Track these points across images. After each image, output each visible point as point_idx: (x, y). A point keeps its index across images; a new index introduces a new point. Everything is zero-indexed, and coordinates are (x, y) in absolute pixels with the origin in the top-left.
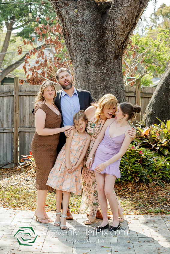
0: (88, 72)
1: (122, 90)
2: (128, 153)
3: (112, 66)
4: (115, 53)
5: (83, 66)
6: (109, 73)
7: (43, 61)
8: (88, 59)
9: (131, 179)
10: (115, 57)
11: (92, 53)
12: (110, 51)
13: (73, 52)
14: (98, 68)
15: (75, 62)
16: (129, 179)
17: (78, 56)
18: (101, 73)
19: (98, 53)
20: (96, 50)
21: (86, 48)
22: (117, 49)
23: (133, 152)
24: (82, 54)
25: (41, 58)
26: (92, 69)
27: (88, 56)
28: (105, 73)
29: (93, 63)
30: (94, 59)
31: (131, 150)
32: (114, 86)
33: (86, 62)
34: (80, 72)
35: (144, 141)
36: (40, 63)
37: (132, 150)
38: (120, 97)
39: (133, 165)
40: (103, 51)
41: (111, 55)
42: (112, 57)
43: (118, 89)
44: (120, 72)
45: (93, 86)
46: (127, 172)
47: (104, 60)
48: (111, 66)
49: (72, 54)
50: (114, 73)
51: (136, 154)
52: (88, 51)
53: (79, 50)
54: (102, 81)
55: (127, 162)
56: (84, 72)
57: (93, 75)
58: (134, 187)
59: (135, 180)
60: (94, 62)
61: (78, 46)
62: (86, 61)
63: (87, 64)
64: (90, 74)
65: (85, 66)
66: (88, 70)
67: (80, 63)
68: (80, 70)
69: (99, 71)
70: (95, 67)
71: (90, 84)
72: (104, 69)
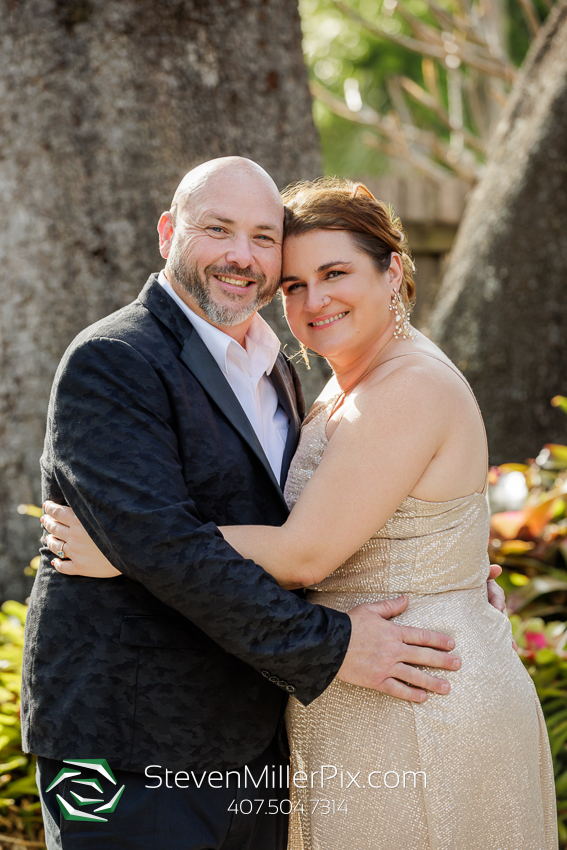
0: (78, 85)
5: (35, 43)
14: (159, 55)
18: (183, 88)
26: (113, 61)
28: (212, 93)
29: (118, 13)
33: (56, 12)
34: (11, 87)
35: (543, 586)
45: (124, 194)
48: (245, 39)
50: (269, 91)
57: (121, 112)
60: (127, 8)
62: (61, 4)
63: (68, 25)
64: (97, 102)
65: (52, 43)
66: (84, 69)
67: (11, 19)
68: (13, 69)
69: (168, 73)
70: (133, 46)
71: (102, 177)
72: (201, 58)
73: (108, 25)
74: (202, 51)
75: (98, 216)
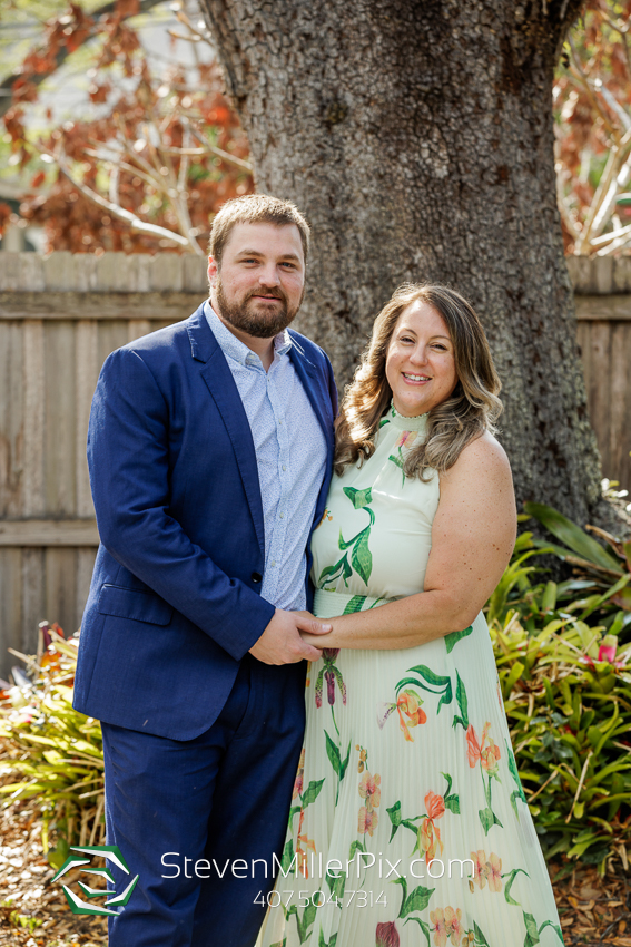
0: (334, 175)
1: (550, 283)
2: (573, 687)
3: (484, 138)
4: (507, 52)
5: (303, 139)
6: (465, 178)
7: (130, 85)
8: (335, 90)
9: (591, 850)
10: (505, 75)
11: (358, 57)
12: (472, 41)
13: (244, 46)
14: (398, 151)
15: (259, 110)
16: (578, 851)
17: (277, 74)
18: (415, 178)
19: (400, 51)
20: (385, 36)
21: (321, 19)
22: (518, 27)
23: (603, 681)
24: (301, 59)
25: (117, 69)
26: (362, 155)
27: (338, 73)
28: (443, 182)
29: (366, 115)
30: (373, 90)
31: (591, 668)
32: (500, 265)
33: (321, 114)
34: (285, 177)
36: (113, 98)
37: (601, 666)
38: (538, 332)
39: (608, 762)
40: (427, 39)
41: (479, 69)
42: (484, 75)
43: (522, 281)
44: (540, 174)
45: (366, 265)
46: (566, 811)
47: (435, 98)
48: (478, 138)
49: (236, 60)
50: (498, 183)
51: (621, 695)
52: (332, 41)
53: (277, 35)
54: (425, 230)
55: (563, 744)
56: (311, 175)
57: (366, 196)
58: (613, 904)
59: (620, 858)
60: (374, 111)
61: (277, 10)
62: (323, 107)
63: (328, 125)
64: (348, 188)
65: (316, 139)
66: (338, 161)
67: (287, 119)
68: (287, 160)
69: (404, 166)
70: (377, 141)
71: (349, 251)
72: (433, 154)
73: (358, 125)
74: (433, 147)
75: (344, 283)
